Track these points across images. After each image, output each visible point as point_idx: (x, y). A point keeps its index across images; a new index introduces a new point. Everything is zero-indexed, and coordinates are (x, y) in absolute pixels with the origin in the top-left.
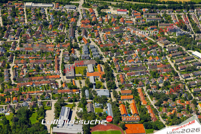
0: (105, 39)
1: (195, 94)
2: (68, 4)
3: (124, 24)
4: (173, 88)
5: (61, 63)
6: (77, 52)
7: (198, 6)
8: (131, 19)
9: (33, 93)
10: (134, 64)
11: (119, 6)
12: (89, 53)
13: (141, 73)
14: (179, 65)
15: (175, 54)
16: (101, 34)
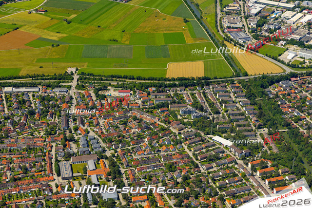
0: (107, 127)
1: (220, 188)
2: (57, 87)
3: (128, 107)
4: (193, 183)
5: (53, 160)
6: (73, 145)
7: (214, 82)
8: (137, 101)
9: (20, 202)
10: (145, 156)
11: (120, 86)
12: (88, 146)
13: (155, 166)
14: (199, 153)
15: (192, 141)
16: (101, 121)
